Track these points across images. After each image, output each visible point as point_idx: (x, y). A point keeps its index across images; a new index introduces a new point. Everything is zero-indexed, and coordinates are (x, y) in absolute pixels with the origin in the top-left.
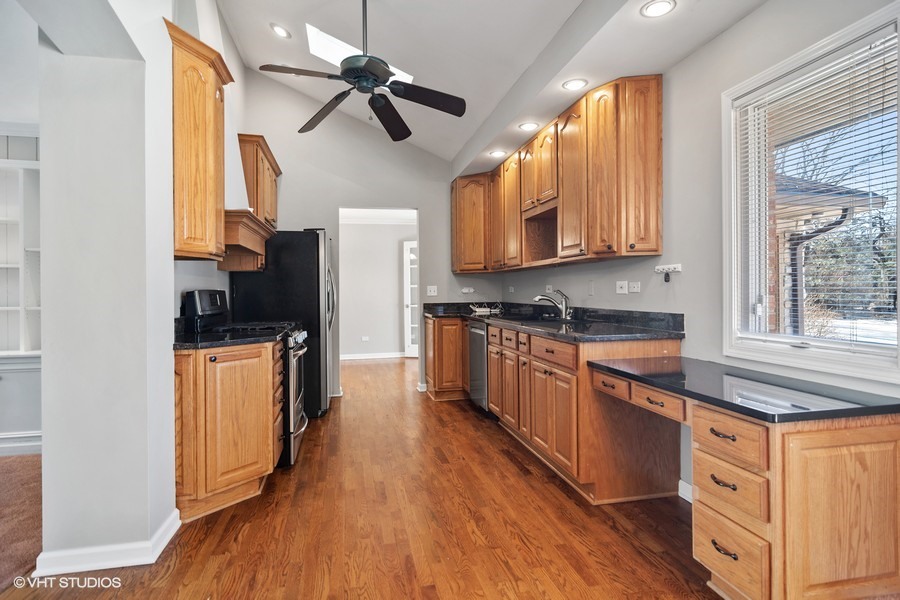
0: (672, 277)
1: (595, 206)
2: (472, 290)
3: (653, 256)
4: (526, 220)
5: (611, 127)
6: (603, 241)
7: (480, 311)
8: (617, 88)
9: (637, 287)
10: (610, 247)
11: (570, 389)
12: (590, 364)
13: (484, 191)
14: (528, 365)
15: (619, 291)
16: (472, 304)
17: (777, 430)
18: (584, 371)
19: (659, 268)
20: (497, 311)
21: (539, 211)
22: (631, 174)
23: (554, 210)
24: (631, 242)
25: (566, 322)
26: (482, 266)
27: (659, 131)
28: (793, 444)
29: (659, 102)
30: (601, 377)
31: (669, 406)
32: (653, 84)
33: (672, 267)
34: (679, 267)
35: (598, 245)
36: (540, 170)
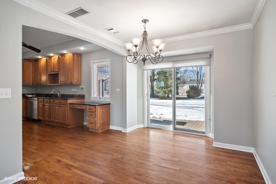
0: (83, 88)
1: (69, 75)
2: (26, 90)
3: (80, 85)
4: (48, 74)
5: (72, 61)
6: (70, 81)
7: (29, 96)
8: (73, 54)
9: (76, 90)
10: (72, 83)
11: (66, 108)
12: (69, 103)
13: (32, 64)
14: (53, 106)
15: (72, 91)
16: (26, 94)
17: (97, 107)
18: (68, 105)
19: (81, 87)
20: (34, 96)
21: (53, 73)
22: (76, 70)
23: (58, 74)
24: (76, 82)
25: (59, 97)
26: (32, 84)
27: (81, 64)
28: (98, 108)
29: (81, 58)
30: (71, 105)
31: (84, 107)
32: (80, 55)
33: (83, 87)
34: (84, 87)
35: (69, 82)
36: (54, 64)
